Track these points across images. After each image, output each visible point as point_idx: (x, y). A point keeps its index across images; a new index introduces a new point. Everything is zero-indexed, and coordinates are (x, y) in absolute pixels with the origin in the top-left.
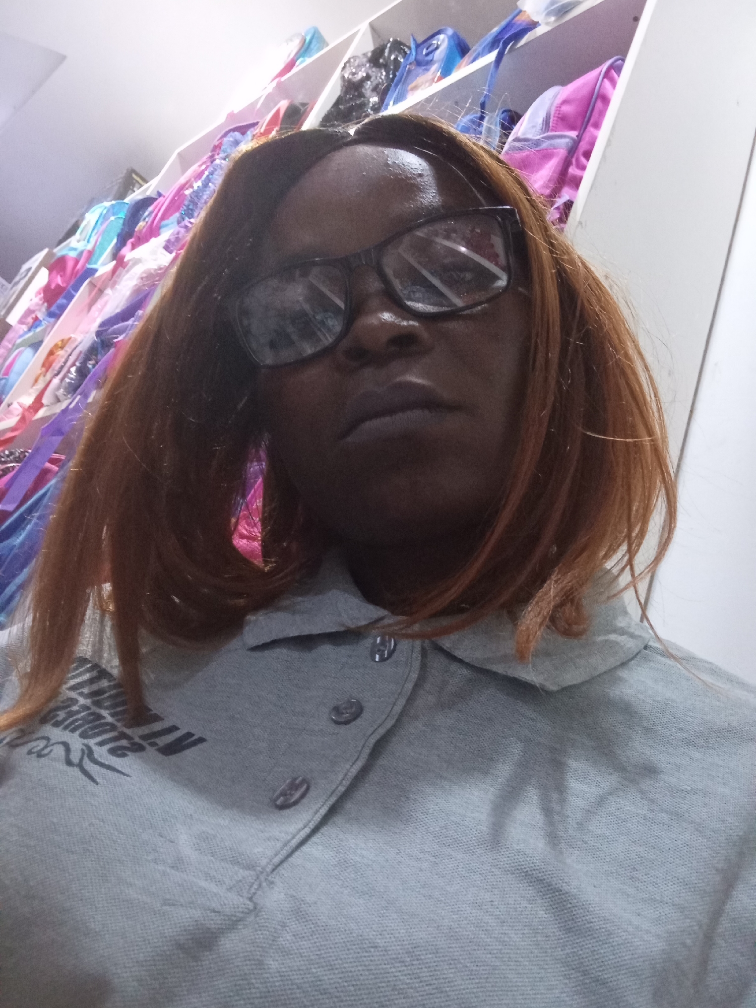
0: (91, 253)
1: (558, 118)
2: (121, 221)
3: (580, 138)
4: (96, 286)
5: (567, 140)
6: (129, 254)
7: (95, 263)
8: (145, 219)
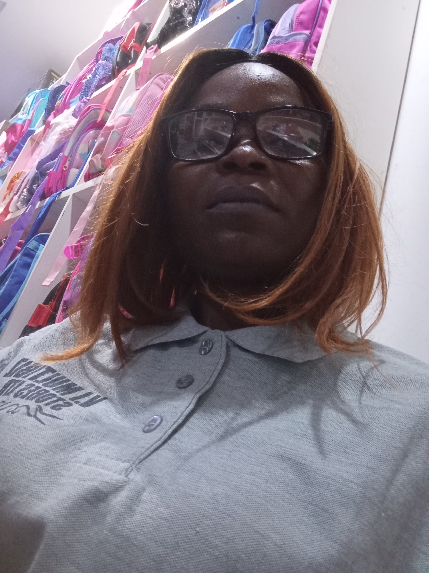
0: (30, 121)
1: (298, 22)
2: (47, 101)
3: (311, 34)
4: (35, 140)
5: (304, 36)
6: (53, 121)
7: (34, 127)
8: (60, 99)
